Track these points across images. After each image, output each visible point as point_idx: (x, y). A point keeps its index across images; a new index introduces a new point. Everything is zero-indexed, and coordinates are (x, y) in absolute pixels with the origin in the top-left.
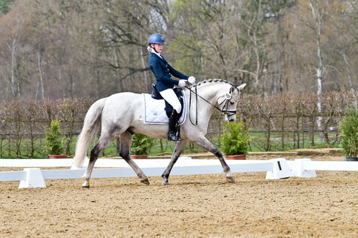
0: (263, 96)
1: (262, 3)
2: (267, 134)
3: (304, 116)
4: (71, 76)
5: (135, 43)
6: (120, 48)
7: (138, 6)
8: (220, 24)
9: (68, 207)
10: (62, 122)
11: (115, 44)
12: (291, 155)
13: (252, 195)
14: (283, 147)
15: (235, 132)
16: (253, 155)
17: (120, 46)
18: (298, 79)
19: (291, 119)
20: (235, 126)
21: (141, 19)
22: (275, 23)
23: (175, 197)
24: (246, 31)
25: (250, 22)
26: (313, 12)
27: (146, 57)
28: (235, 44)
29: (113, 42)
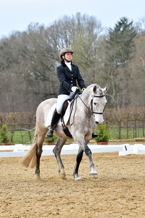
0: (117, 109)
1: (116, 58)
2: (119, 131)
3: (139, 120)
4: (13, 98)
5: (47, 80)
6: (39, 83)
7: (49, 60)
8: (93, 69)
9: (12, 174)
10: (8, 125)
11: (37, 81)
12: (132, 141)
13: (111, 165)
14: (128, 137)
15: (102, 130)
16: (112, 141)
17: (39, 82)
18: (135, 98)
19: (132, 122)
20: (101, 127)
21: (51, 67)
22: (123, 68)
23: (70, 167)
24: (107, 72)
25: (109, 67)
26: (143, 62)
27: (53, 88)
28: (101, 80)
29: (35, 80)
